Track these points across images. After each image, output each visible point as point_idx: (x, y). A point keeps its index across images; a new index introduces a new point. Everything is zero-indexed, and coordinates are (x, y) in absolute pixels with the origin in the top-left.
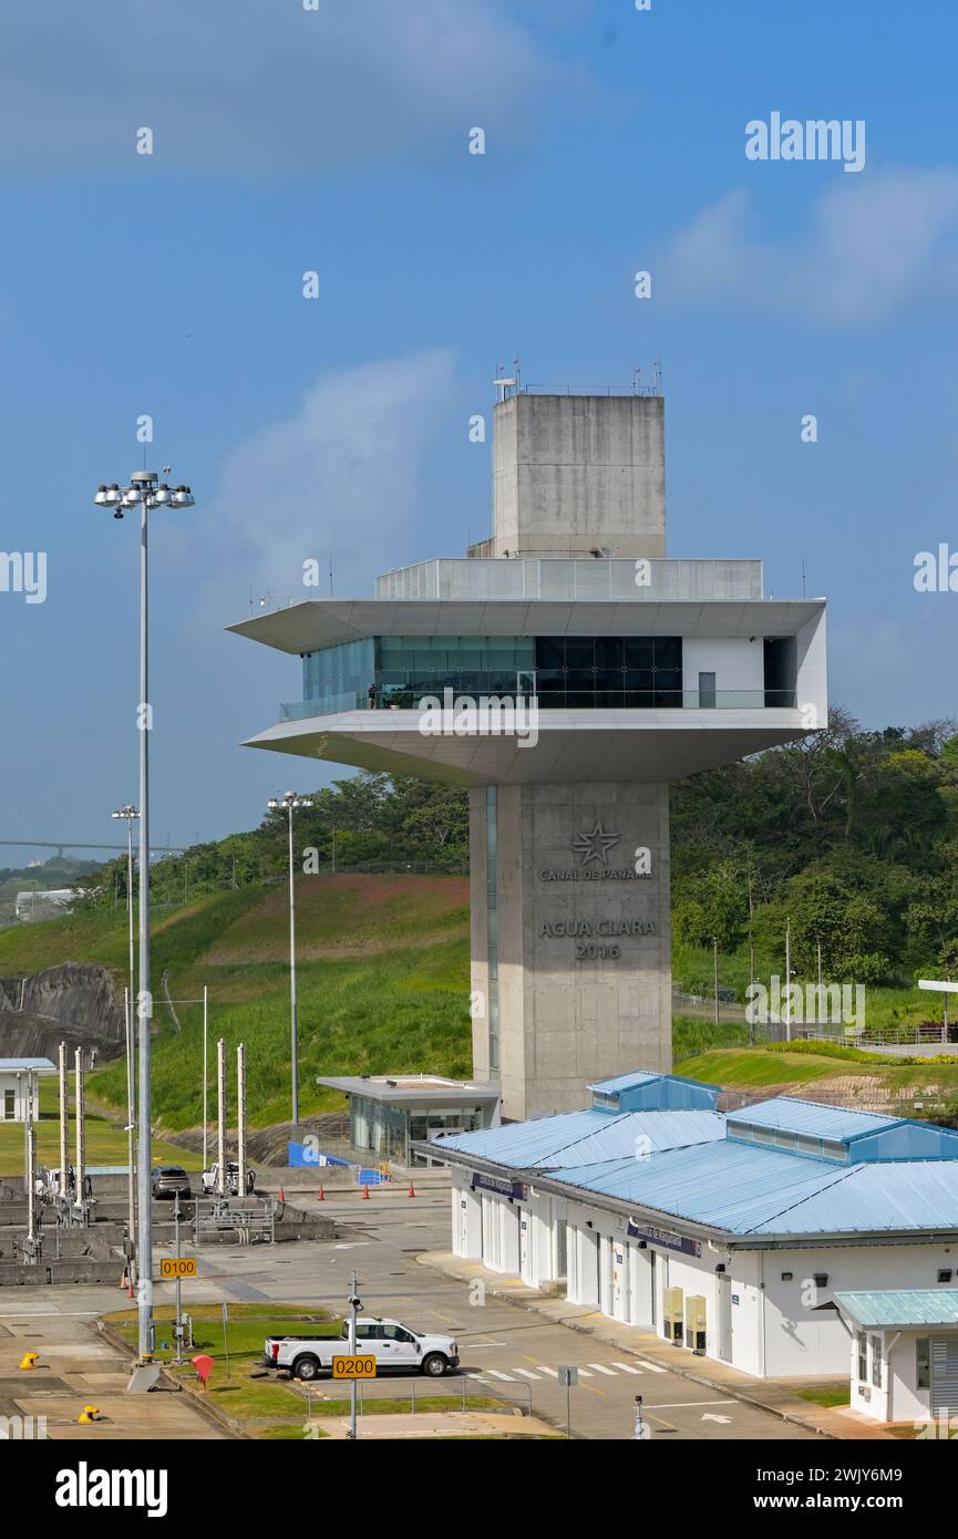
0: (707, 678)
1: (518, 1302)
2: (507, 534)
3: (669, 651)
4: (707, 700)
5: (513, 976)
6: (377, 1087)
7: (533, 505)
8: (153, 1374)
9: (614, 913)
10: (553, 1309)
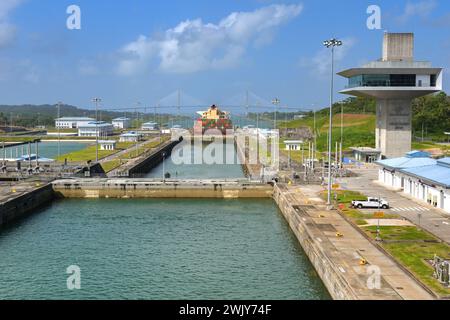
0: (420, 82)
1: (394, 192)
2: (385, 57)
3: (413, 77)
4: (420, 85)
5: (384, 131)
6: (360, 149)
7: (390, 52)
8: (331, 207)
9: (402, 121)
10: (402, 194)
